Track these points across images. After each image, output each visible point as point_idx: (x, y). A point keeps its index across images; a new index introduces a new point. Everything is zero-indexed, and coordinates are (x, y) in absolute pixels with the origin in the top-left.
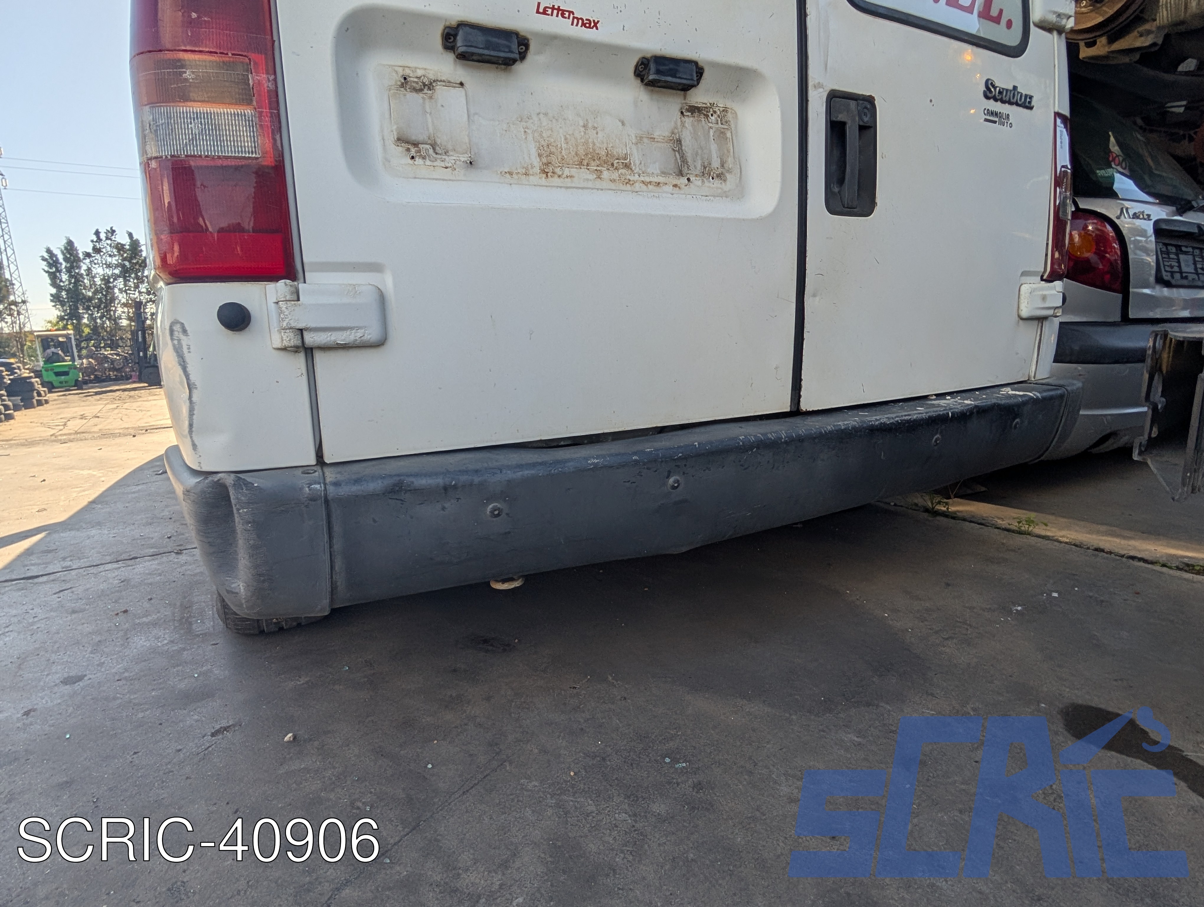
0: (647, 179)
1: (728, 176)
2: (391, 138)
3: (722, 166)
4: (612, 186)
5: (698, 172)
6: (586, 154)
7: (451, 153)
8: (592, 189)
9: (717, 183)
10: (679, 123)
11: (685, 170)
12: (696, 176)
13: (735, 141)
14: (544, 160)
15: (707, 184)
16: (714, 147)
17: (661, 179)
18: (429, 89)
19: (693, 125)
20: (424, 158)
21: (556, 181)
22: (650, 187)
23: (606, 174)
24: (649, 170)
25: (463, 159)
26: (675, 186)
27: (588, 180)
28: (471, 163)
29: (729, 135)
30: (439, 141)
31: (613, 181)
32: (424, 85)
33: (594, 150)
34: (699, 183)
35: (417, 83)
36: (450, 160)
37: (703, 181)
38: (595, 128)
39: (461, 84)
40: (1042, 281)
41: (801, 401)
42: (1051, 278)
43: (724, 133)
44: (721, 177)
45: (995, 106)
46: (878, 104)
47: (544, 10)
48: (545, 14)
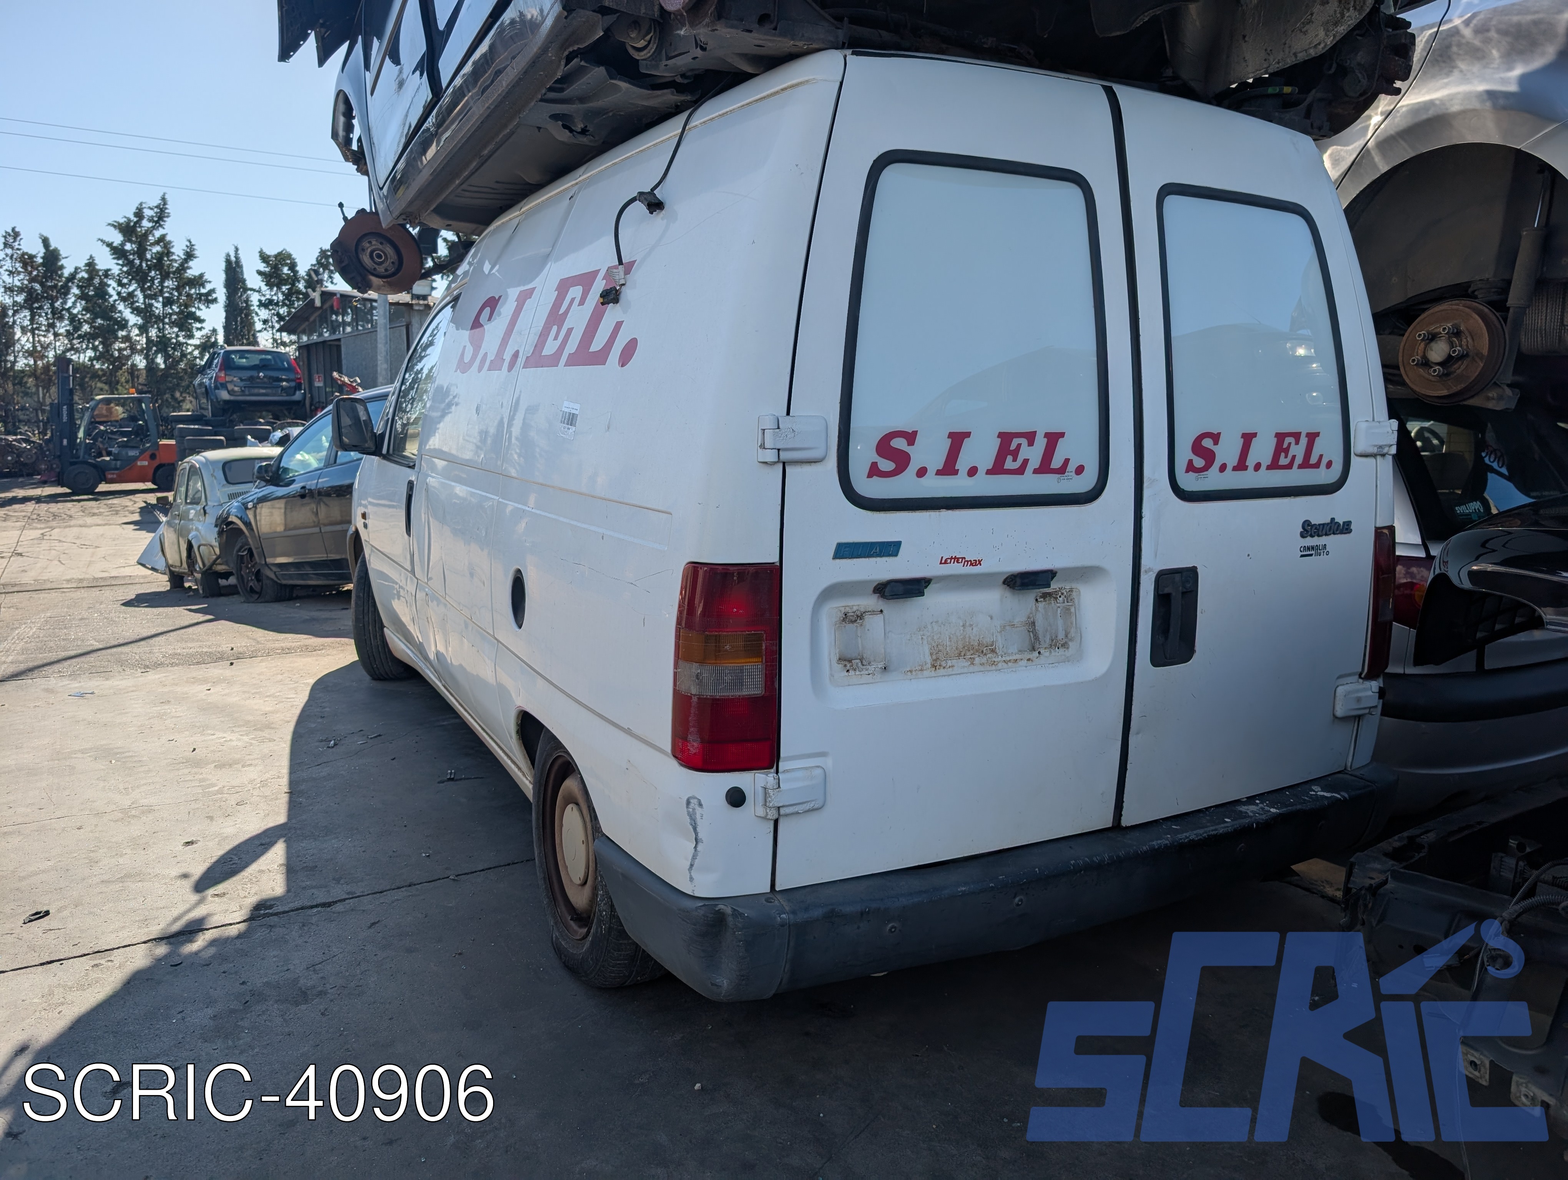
0: (1008, 658)
1: (1070, 644)
2: (835, 659)
3: (1066, 636)
4: (982, 668)
5: (1047, 646)
6: (964, 647)
7: (872, 663)
8: (967, 673)
9: (1061, 650)
10: (1034, 608)
11: (1037, 646)
12: (1045, 648)
13: (1077, 614)
14: (934, 657)
15: (1053, 653)
16: (1060, 622)
17: (1018, 657)
18: (861, 619)
19: (1045, 608)
20: (855, 670)
21: (941, 672)
22: (1010, 664)
23: (977, 660)
24: (1010, 651)
25: (880, 666)
26: (1029, 660)
27: (964, 667)
28: (885, 668)
29: (1073, 610)
30: (865, 656)
31: (982, 664)
32: (858, 616)
33: (969, 643)
34: (1047, 654)
35: (853, 616)
36: (871, 669)
37: (1051, 652)
38: (971, 625)
39: (881, 611)
40: (1361, 681)
41: (1122, 818)
42: (1370, 676)
43: (1069, 609)
44: (1065, 645)
45: (1310, 541)
46: (1199, 570)
47: (946, 560)
48: (946, 562)
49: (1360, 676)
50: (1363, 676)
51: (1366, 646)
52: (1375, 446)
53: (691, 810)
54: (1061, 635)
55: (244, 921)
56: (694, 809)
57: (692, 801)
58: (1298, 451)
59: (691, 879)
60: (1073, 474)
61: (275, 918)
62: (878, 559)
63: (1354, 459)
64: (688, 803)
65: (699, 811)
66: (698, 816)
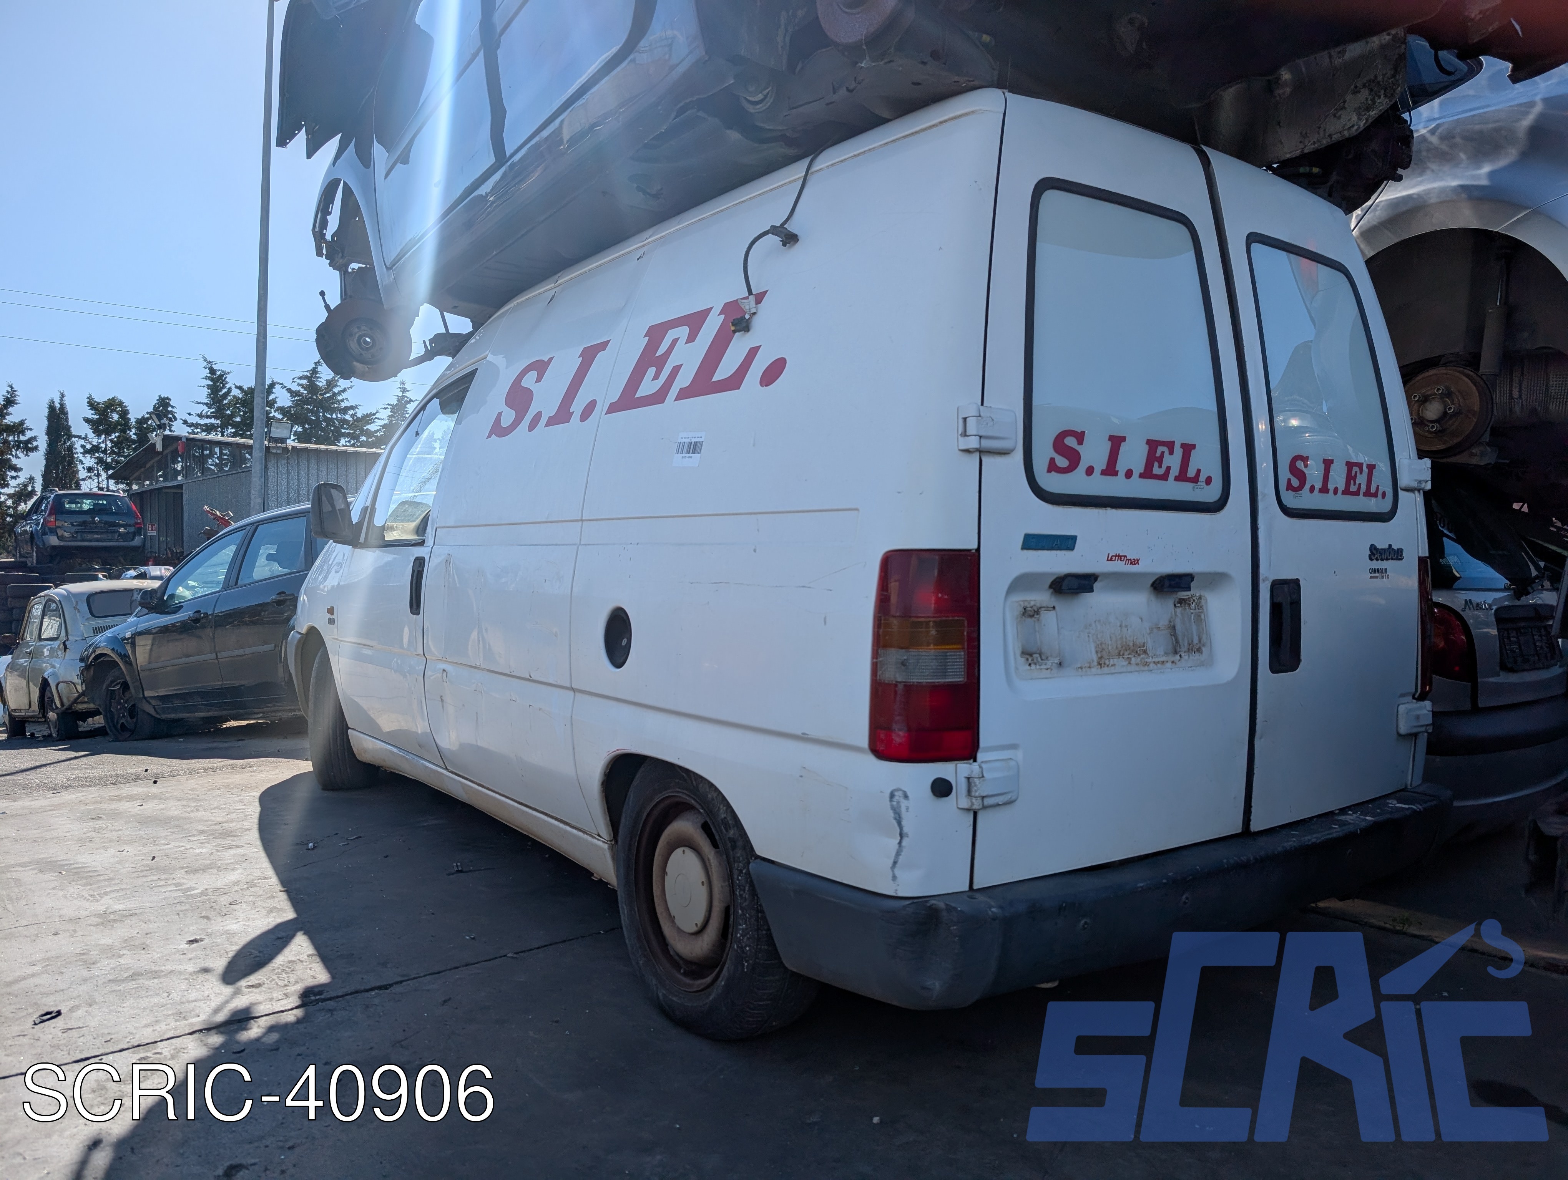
0: (1156, 660)
1: (1203, 649)
2: (1018, 652)
3: (1200, 641)
4: (1137, 668)
5: (1186, 649)
6: (1122, 647)
7: (1050, 658)
8: (1126, 672)
9: (1197, 654)
10: (1173, 613)
11: (1178, 650)
12: (1185, 652)
13: (1207, 621)
14: (1099, 655)
15: (1191, 657)
16: (1194, 627)
17: (1164, 659)
18: (1038, 614)
19: (1182, 614)
20: (1035, 664)
21: (1106, 670)
22: (1159, 665)
23: (1133, 660)
24: (1158, 653)
25: (1056, 662)
26: (1173, 662)
27: (1123, 666)
28: (1060, 664)
29: (1203, 617)
30: (1043, 650)
31: (1137, 664)
32: (1035, 611)
33: (1126, 642)
34: (1186, 657)
35: (1030, 611)
36: (1049, 663)
37: (1189, 656)
38: (1126, 626)
39: (1054, 608)
40: (1414, 701)
41: (1251, 823)
42: (1422, 697)
43: (1200, 616)
44: (1199, 650)
45: (1377, 564)
46: (1301, 583)
47: (1111, 558)
48: (1111, 560)
49: (1414, 698)
50: (1416, 696)
51: (1417, 668)
52: (1416, 480)
53: (895, 803)
54: (1196, 641)
55: (297, 1007)
56: (898, 802)
57: (896, 793)
58: (1362, 479)
59: (894, 878)
60: (1204, 484)
61: (331, 1003)
62: (1058, 552)
63: (1401, 493)
64: (892, 796)
65: (904, 803)
66: (903, 809)
